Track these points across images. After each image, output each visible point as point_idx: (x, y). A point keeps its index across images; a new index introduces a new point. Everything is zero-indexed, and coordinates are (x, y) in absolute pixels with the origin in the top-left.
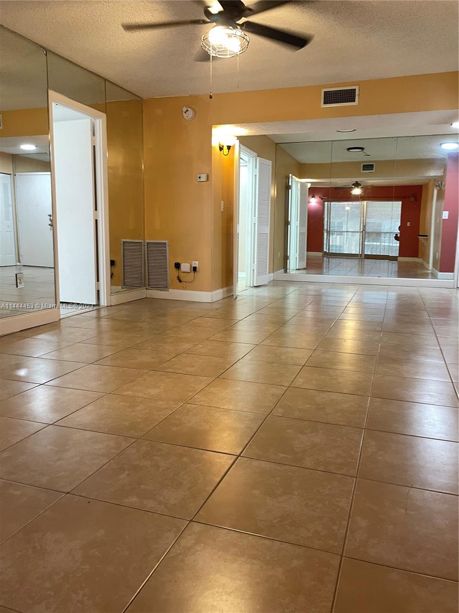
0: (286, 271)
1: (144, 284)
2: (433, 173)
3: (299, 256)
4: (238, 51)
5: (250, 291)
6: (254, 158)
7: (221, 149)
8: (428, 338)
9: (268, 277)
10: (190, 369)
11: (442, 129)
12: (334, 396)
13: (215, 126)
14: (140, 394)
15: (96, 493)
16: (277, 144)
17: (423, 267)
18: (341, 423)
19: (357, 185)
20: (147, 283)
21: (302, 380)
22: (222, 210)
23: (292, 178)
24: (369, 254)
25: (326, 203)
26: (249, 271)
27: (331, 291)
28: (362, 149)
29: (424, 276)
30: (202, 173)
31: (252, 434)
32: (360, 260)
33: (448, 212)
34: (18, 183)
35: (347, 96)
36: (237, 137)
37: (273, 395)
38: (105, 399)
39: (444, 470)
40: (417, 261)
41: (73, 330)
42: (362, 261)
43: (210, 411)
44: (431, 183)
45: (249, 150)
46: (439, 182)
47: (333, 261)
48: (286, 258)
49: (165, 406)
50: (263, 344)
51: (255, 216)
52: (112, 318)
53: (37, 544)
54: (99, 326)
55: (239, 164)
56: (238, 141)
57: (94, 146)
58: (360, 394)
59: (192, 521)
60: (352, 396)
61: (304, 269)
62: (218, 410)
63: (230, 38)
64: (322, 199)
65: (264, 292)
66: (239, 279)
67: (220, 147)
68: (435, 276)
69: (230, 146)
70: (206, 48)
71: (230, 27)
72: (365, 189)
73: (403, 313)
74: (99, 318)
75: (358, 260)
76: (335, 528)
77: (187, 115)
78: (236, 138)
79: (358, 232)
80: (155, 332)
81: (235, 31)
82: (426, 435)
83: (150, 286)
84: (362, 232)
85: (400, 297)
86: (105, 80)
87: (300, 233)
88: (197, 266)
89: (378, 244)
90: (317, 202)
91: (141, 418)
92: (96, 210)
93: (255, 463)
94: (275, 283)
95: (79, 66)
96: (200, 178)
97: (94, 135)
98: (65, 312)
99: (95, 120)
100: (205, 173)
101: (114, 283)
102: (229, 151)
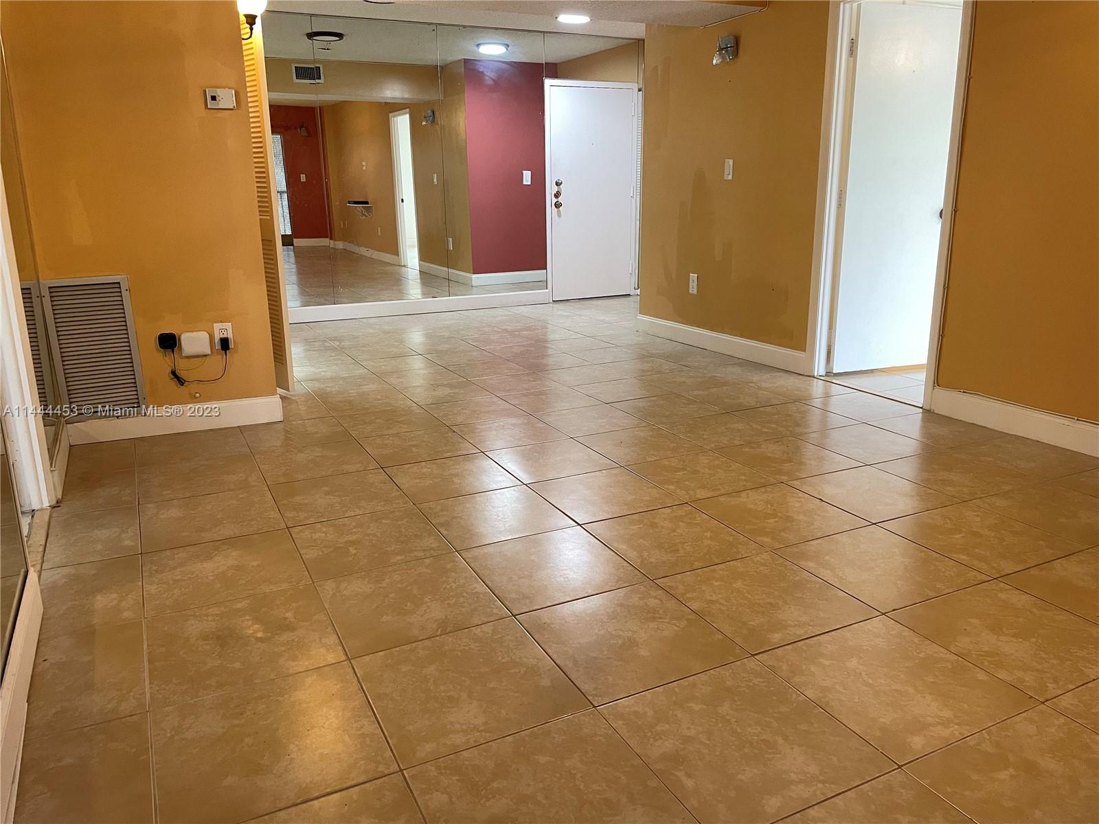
28: (342, 37)
30: (221, 87)
33: (530, 172)
88: (230, 336)
96: (213, 98)
100: (229, 88)
102: (251, 29)
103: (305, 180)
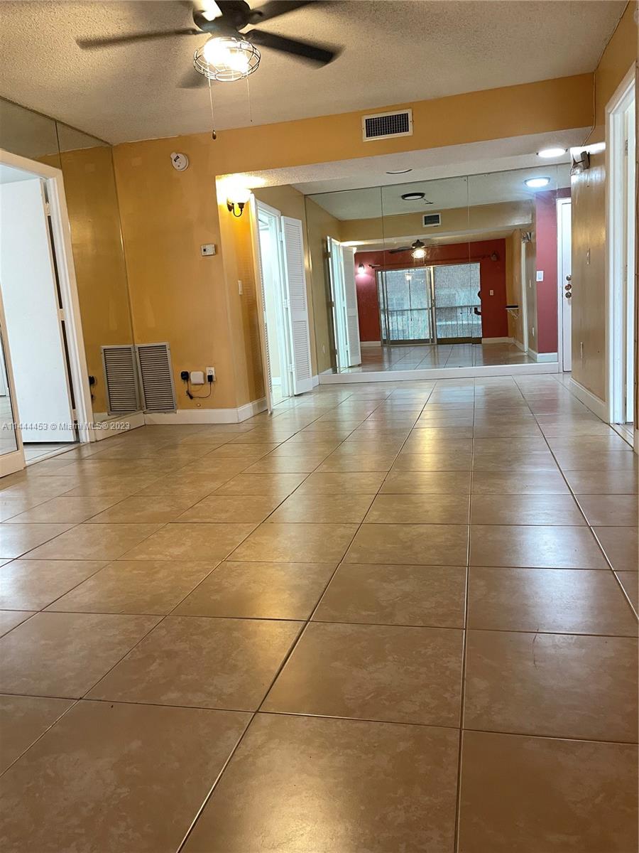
0: (335, 371)
1: (140, 407)
2: (518, 221)
3: (351, 349)
4: (247, 71)
5: (289, 402)
6: (277, 218)
7: (231, 208)
8: (533, 441)
9: (312, 381)
10: (224, 516)
11: (524, 160)
12: (422, 529)
13: (219, 176)
14: (159, 557)
15: (120, 694)
16: (305, 196)
17: (515, 348)
18: (437, 563)
19: (418, 244)
20: (145, 406)
21: (376, 513)
22: (240, 293)
23: (331, 242)
24: (443, 337)
25: (379, 272)
26: (286, 376)
27: (399, 392)
28: (422, 195)
29: (519, 360)
30: (208, 244)
31: (321, 591)
32: (432, 347)
33: (542, 272)
35: (397, 124)
36: (251, 189)
37: (342, 537)
38: (110, 569)
39: (576, 606)
40: (507, 341)
41: (47, 480)
42: (434, 348)
43: (260, 568)
44: (517, 235)
45: (269, 207)
46: (527, 233)
47: (396, 351)
48: (333, 352)
49: (196, 568)
50: (319, 471)
51: (286, 298)
52: (100, 459)
53: (49, 771)
54: (82, 471)
55: (258, 227)
56: (253, 195)
57: (49, 217)
58: (455, 522)
59: (257, 712)
60: (446, 526)
61: (359, 366)
62: (271, 565)
63: (234, 54)
64: (373, 267)
65: (309, 402)
66: (273, 387)
67: (229, 206)
68: (533, 360)
69: (243, 204)
70: (200, 68)
71: (233, 38)
72: (430, 249)
73: (498, 412)
74: (80, 460)
75: (429, 347)
76: (447, 695)
77: (178, 164)
78: (250, 191)
79: (425, 309)
80: (166, 471)
81: (239, 43)
82: (548, 565)
83: (148, 408)
84: (431, 308)
85: (489, 392)
86: (56, 121)
87: (349, 317)
88: (213, 374)
89: (454, 323)
90: (367, 273)
91: (166, 588)
92: (61, 307)
93: (331, 628)
94: (322, 388)
95: (16, 104)
96: (205, 250)
97: (47, 201)
98: (31, 455)
99: (47, 179)
100: (212, 244)
101: (96, 409)
102: (241, 210)
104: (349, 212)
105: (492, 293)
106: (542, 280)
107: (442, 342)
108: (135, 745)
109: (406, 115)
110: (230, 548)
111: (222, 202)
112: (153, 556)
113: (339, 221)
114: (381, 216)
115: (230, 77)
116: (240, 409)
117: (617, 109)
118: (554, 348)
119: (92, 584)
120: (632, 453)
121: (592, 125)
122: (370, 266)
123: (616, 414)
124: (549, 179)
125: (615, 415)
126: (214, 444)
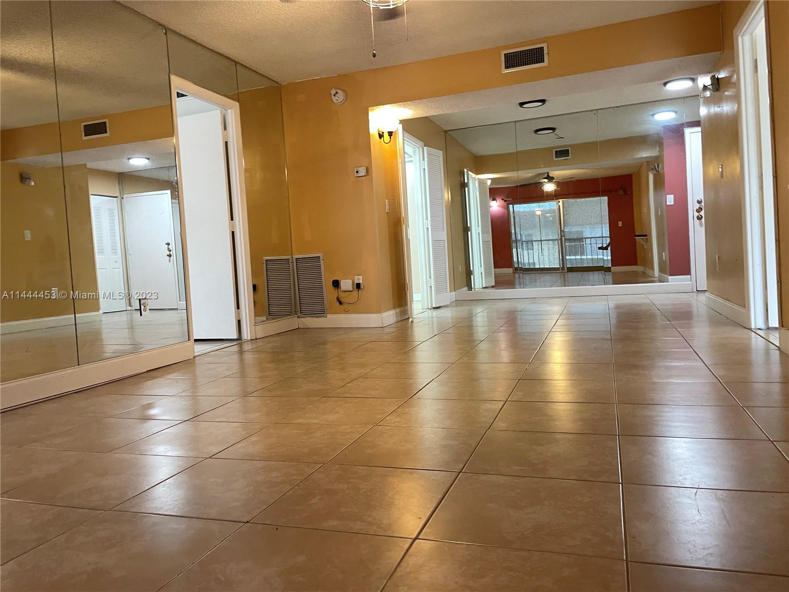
0: (470, 289)
1: (295, 311)
2: (645, 154)
3: (485, 271)
5: (428, 314)
6: (421, 149)
7: (381, 136)
9: (449, 297)
10: (373, 393)
11: (649, 91)
13: (372, 108)
14: (315, 421)
15: (284, 520)
16: (446, 132)
19: (549, 178)
20: (299, 310)
21: (520, 393)
22: (387, 211)
23: (468, 174)
24: (572, 266)
25: (511, 206)
26: (425, 289)
27: (533, 307)
28: (553, 129)
30: (360, 167)
32: (562, 274)
33: (673, 196)
34: (127, 207)
35: (536, 56)
36: (400, 120)
37: (488, 411)
38: (271, 429)
40: (636, 270)
41: (212, 366)
42: (564, 275)
43: (410, 432)
44: (644, 168)
45: (414, 138)
46: (654, 164)
47: (527, 278)
48: (469, 273)
49: (350, 430)
50: (459, 362)
51: (427, 219)
53: (219, 576)
55: (404, 161)
56: (401, 125)
57: (226, 143)
59: (416, 538)
61: (493, 287)
64: (505, 201)
65: (447, 314)
67: (379, 134)
68: (664, 280)
69: (392, 132)
72: (560, 183)
74: (241, 353)
75: (559, 274)
76: (609, 534)
77: (337, 98)
78: (399, 122)
79: (555, 240)
80: (319, 360)
83: (302, 313)
84: (561, 239)
86: (236, 63)
87: (483, 241)
88: (361, 282)
90: (499, 206)
91: (323, 444)
92: (232, 219)
94: (458, 303)
95: (205, 47)
96: (357, 172)
97: (225, 128)
98: (200, 349)
99: (226, 110)
100: (364, 166)
101: (257, 314)
102: (390, 138)
103: (621, 226)
104: (486, 147)
105: (620, 224)
106: (672, 203)
107: (571, 270)
108: (301, 559)
109: (542, 48)
110: (381, 416)
111: (373, 131)
112: (310, 421)
113: (476, 156)
114: (516, 151)
115: (389, 6)
116: (385, 314)
117: (745, 31)
118: (686, 271)
119: (255, 439)
120: (778, 352)
121: (720, 51)
122: (502, 199)
123: (757, 318)
124: (676, 112)
125: (757, 320)
126: (360, 342)
